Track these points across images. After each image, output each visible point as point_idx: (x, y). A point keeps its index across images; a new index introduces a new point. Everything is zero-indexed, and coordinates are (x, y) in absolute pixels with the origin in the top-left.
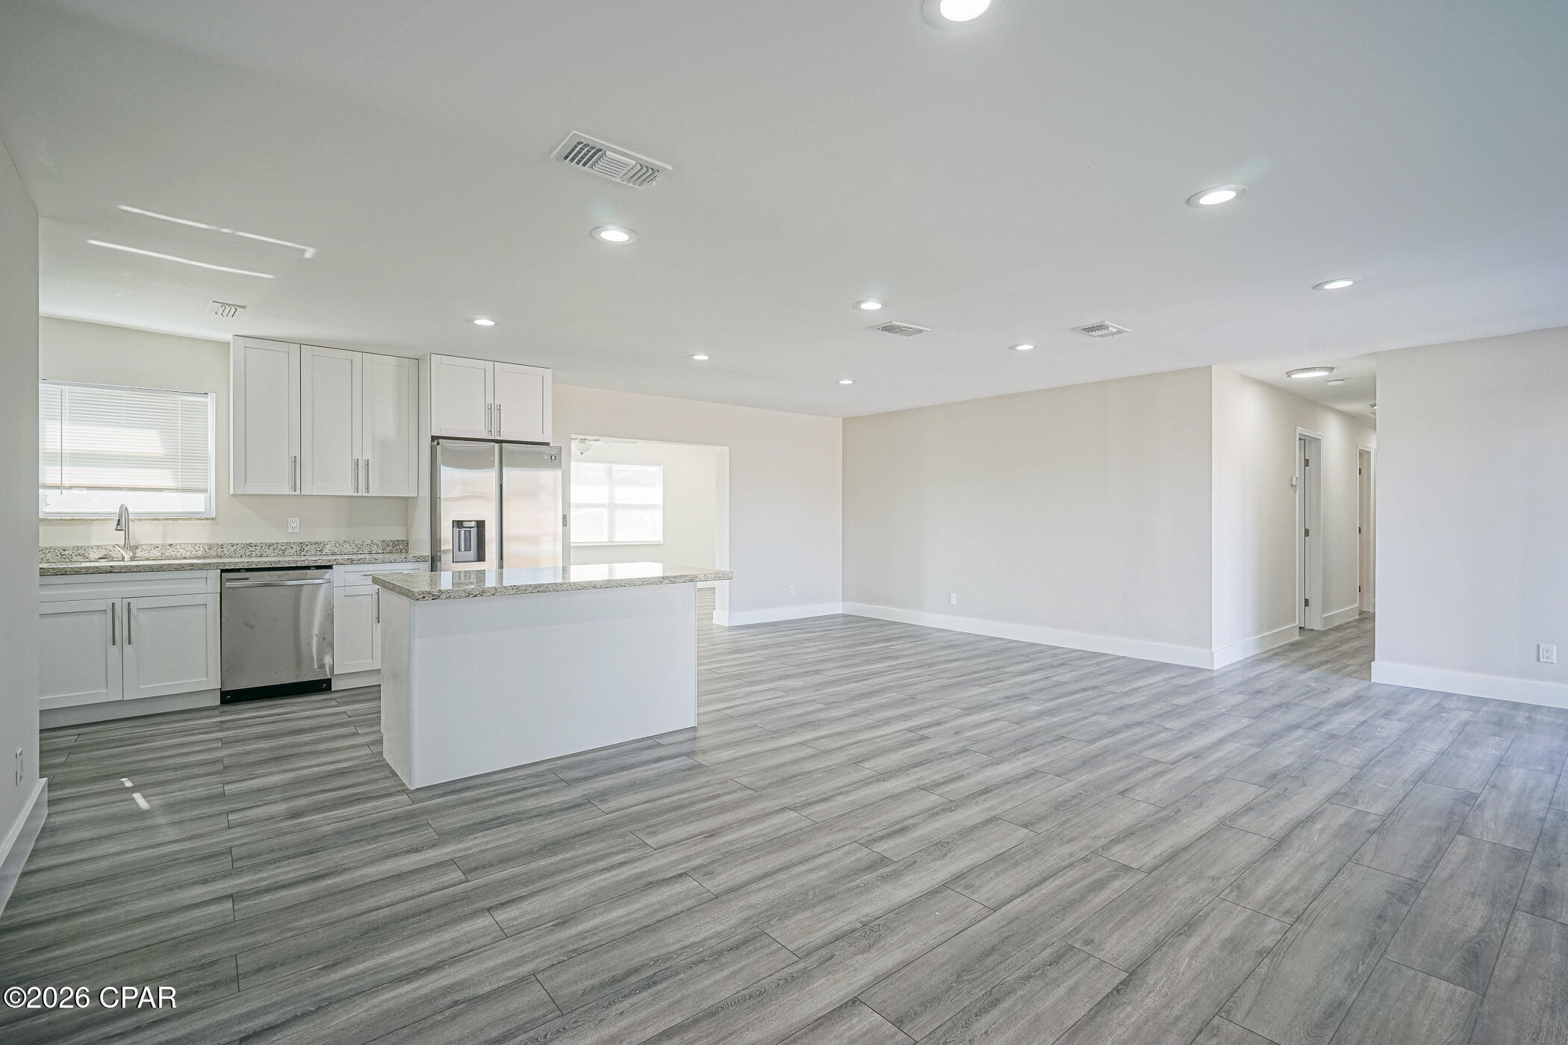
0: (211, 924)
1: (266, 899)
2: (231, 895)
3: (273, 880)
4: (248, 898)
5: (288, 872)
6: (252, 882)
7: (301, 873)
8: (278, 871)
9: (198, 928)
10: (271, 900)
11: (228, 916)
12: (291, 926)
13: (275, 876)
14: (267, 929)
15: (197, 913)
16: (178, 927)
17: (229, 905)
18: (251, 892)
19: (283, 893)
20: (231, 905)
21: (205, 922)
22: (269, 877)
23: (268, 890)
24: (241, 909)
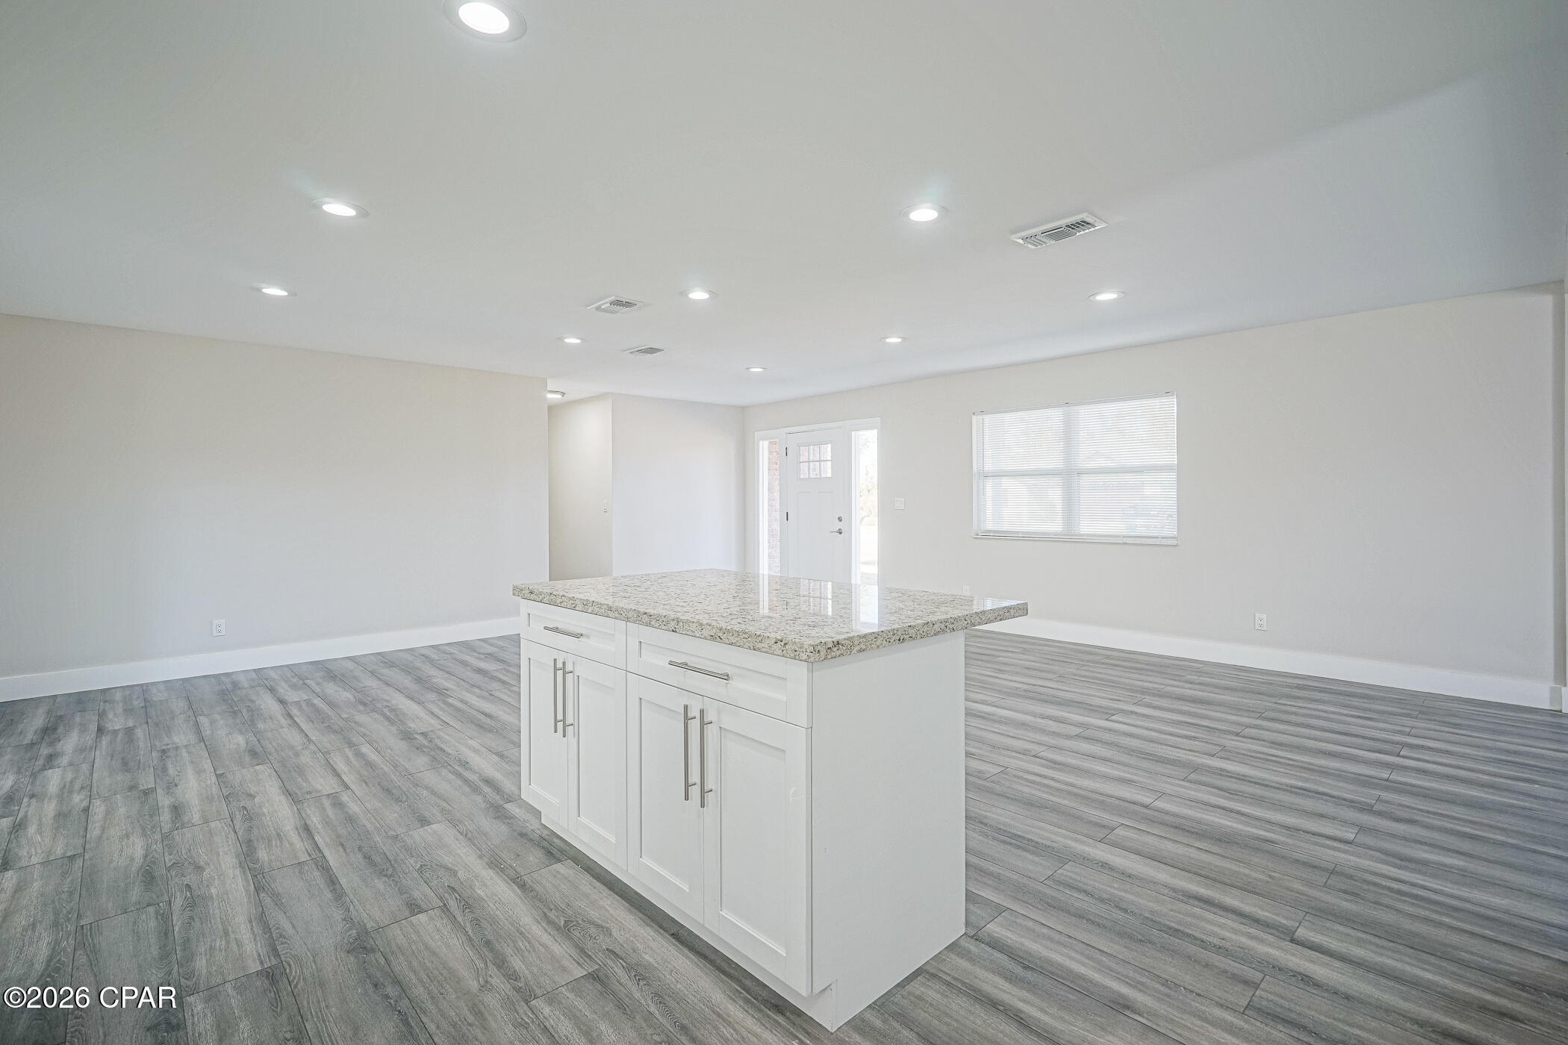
0: (1328, 924)
1: (1266, 914)
2: (1292, 941)
3: (1242, 927)
4: (1278, 926)
5: (1222, 926)
6: (1262, 941)
7: (1211, 916)
8: (1227, 934)
9: (1341, 928)
10: (1263, 910)
11: (1309, 921)
12: (1268, 879)
13: (1235, 931)
14: (1287, 889)
15: (1334, 945)
16: (1359, 942)
17: (1302, 933)
18: (1272, 931)
19: (1247, 909)
20: (1299, 930)
21: (1332, 930)
22: (1243, 934)
23: (1256, 921)
24: (1293, 920)
